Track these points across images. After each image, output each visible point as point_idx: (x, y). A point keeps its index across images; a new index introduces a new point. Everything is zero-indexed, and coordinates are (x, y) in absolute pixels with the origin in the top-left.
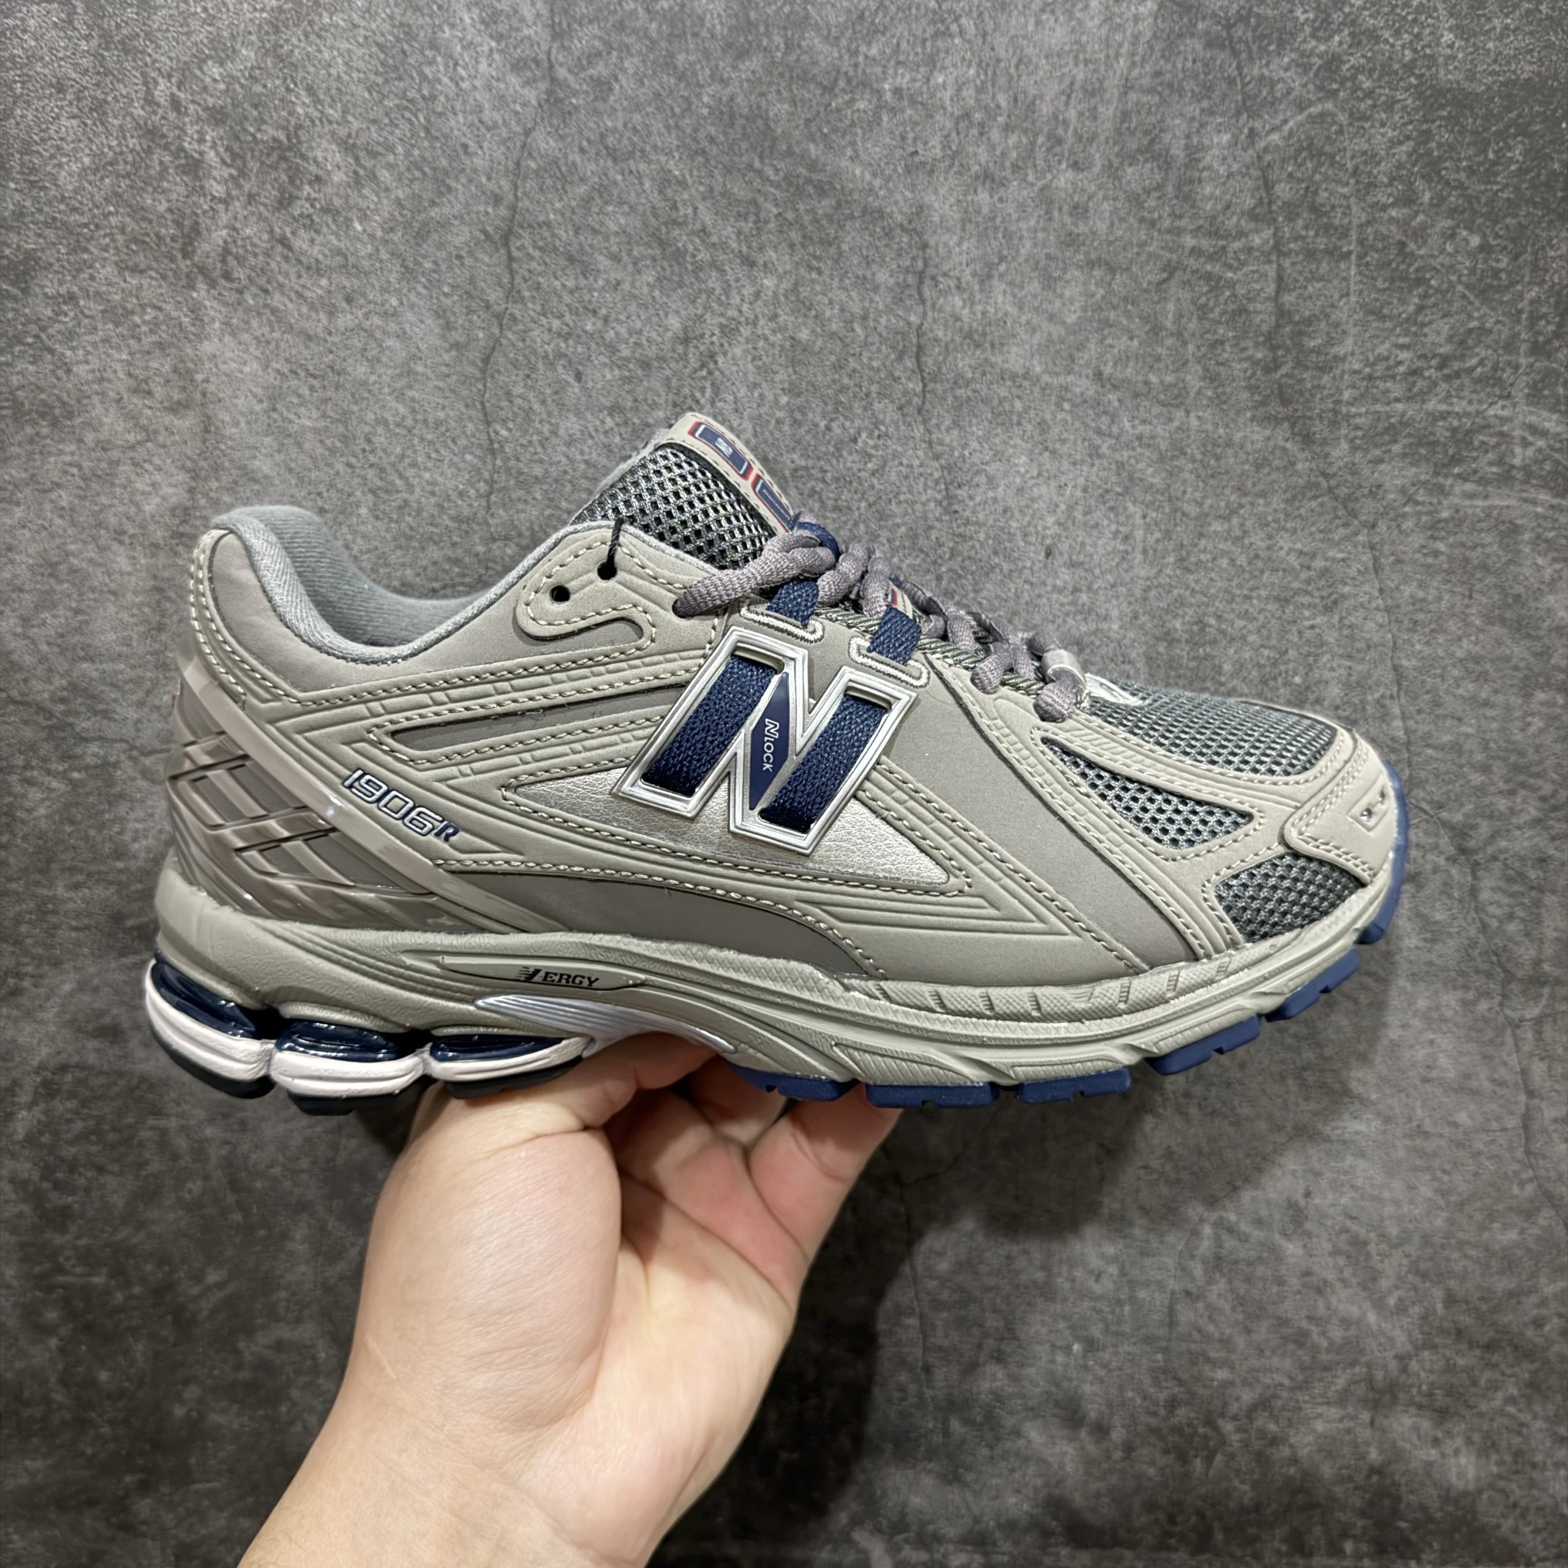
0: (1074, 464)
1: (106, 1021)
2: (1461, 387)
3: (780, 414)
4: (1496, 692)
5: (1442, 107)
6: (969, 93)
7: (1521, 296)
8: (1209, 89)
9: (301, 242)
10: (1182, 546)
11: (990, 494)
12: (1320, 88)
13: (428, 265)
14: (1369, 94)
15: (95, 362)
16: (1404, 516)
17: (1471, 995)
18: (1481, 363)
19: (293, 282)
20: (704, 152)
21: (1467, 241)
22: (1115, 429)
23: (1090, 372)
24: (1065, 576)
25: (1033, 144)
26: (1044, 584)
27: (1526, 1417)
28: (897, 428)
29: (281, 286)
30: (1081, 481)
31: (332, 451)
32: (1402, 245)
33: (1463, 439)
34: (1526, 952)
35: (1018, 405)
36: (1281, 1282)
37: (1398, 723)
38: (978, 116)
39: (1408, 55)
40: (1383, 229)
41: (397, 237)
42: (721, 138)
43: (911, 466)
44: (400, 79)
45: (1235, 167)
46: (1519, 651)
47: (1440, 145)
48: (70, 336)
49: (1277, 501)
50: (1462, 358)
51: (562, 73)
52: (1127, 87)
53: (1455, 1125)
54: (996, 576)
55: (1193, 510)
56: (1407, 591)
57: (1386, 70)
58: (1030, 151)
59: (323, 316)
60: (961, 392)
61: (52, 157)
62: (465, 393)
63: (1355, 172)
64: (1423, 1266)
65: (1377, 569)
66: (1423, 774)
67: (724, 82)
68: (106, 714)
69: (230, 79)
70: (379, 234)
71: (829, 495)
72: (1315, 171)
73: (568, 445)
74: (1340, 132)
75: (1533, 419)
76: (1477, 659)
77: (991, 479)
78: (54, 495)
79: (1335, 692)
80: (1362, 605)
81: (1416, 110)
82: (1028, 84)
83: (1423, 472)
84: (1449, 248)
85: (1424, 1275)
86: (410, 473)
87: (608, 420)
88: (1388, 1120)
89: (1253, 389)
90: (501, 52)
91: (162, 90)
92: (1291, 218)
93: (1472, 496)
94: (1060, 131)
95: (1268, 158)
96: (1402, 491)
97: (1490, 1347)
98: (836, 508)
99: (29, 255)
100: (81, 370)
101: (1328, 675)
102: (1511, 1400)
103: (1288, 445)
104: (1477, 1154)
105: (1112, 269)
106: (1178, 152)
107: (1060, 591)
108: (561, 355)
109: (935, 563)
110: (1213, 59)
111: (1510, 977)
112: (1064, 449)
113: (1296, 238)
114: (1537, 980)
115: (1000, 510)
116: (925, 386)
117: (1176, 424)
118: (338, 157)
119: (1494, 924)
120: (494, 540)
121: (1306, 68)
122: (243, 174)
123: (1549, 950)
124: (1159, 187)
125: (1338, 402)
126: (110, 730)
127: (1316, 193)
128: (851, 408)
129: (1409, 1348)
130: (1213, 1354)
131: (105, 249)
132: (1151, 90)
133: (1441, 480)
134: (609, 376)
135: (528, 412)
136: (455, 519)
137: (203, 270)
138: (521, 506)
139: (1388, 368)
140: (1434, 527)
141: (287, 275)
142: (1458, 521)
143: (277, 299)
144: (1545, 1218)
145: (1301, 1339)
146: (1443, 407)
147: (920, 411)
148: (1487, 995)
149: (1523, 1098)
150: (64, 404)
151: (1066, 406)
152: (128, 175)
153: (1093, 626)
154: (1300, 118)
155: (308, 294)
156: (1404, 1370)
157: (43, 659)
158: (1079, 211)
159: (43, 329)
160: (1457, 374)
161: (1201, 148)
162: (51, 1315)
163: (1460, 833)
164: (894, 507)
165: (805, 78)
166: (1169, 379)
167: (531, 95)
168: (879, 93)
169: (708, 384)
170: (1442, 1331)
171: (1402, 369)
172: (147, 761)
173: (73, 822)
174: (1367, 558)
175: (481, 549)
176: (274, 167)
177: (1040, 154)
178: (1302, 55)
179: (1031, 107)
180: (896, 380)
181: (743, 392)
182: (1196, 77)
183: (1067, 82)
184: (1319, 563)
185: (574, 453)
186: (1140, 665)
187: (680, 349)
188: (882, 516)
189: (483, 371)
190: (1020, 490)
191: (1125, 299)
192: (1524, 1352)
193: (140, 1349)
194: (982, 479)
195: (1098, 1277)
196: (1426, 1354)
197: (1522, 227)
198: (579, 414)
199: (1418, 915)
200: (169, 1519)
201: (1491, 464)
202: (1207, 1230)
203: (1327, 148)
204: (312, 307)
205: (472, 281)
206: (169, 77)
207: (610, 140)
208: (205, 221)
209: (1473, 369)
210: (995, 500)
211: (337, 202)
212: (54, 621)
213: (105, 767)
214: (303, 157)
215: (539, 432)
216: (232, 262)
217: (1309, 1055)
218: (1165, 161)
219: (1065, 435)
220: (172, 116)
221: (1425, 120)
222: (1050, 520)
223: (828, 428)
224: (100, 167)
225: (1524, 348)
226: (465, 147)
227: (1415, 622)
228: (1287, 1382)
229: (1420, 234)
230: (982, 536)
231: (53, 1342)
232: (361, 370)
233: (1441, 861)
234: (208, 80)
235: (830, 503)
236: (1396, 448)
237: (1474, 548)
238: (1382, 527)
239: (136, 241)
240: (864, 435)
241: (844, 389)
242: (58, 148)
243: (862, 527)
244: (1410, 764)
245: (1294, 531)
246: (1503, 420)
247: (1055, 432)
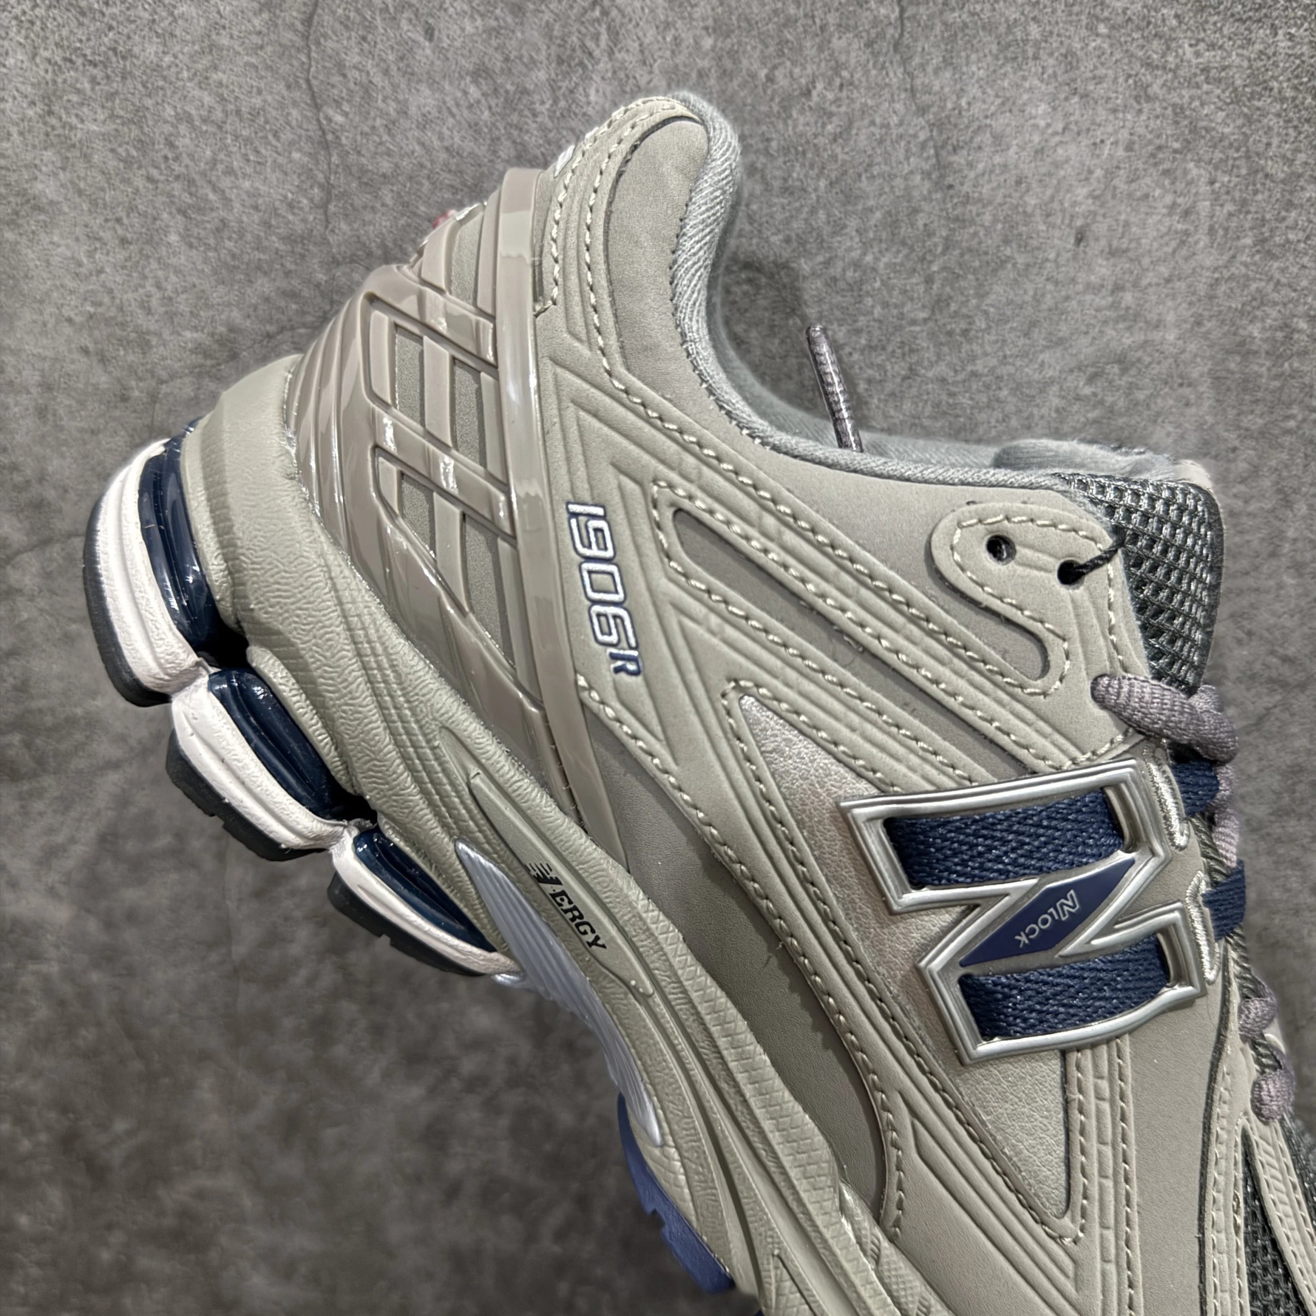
0: (1114, 111)
3: (705, 63)
10: (1263, 221)
11: (998, 159)
22: (1171, 59)
24: (1103, 270)
26: (1073, 281)
28: (866, 73)
30: (1124, 135)
31: (128, 162)
35: (1035, 31)
43: (887, 126)
54: (1008, 273)
55: (1279, 170)
62: (284, 69)
71: (775, 173)
73: (422, 127)
77: (998, 139)
86: (226, 182)
87: (472, 89)
98: (786, 190)
107: (1096, 289)
109: (923, 259)
112: (1100, 91)
115: (1012, 181)
116: (902, 11)
117: (1258, 47)
120: (338, 264)
128: (801, 48)
134: (469, 29)
135: (367, 89)
136: (285, 239)
138: (368, 216)
147: (896, 46)
151: (1102, 29)
153: (1140, 337)
164: (864, 183)
169: (603, 29)
175: (321, 277)
181: (650, 35)
185: (430, 137)
186: (1204, 387)
188: (849, 198)
189: (306, 37)
190: (1039, 152)
194: (986, 138)
198: (433, 84)
210: (1005, 167)
215: (383, 114)
219: (1102, 71)
222: (1082, 192)
223: (770, 79)
230: (987, 218)
232: (151, 50)
235: (777, 184)
240: (820, 86)
241: (790, 22)
243: (822, 215)
247: (1087, 67)
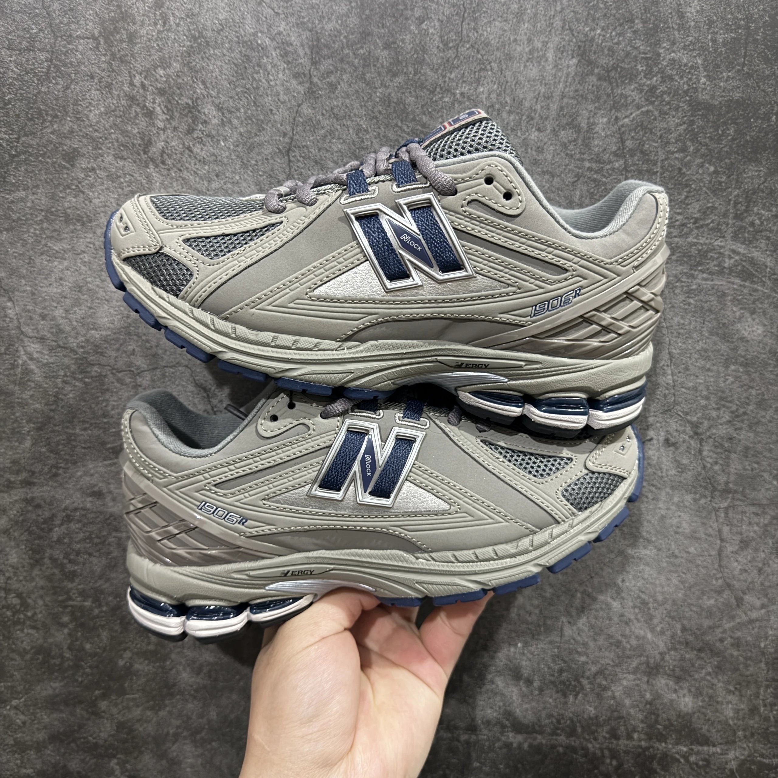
1: (96, 489)
2: (703, 232)
4: (714, 365)
5: (700, 110)
6: (493, 96)
7: (731, 193)
8: (598, 98)
9: (197, 149)
12: (647, 100)
13: (253, 162)
14: (668, 103)
15: (102, 199)
16: (676, 287)
17: (698, 496)
18: (712, 222)
19: (192, 167)
20: (376, 118)
21: (708, 169)
25: (521, 119)
27: (715, 681)
29: (187, 168)
32: (680, 169)
33: (703, 254)
34: (722, 479)
36: (610, 619)
37: (670, 377)
38: (497, 106)
39: (686, 87)
40: (672, 162)
41: (239, 149)
42: (384, 112)
44: (243, 79)
45: (609, 133)
46: (724, 347)
47: (698, 127)
48: (92, 186)
50: (705, 219)
51: (315, 80)
52: (563, 96)
53: (688, 553)
56: (676, 320)
57: (676, 93)
58: (519, 123)
59: (205, 183)
61: (87, 107)
63: (661, 137)
64: (673, 614)
66: (680, 400)
67: (387, 87)
68: (102, 354)
69: (168, 76)
70: (232, 147)
72: (643, 136)
74: (655, 119)
75: (734, 247)
76: (706, 351)
78: (81, 256)
81: (688, 111)
82: (520, 93)
83: (685, 268)
84: (700, 171)
85: (673, 618)
88: (659, 550)
90: (289, 69)
91: (137, 80)
92: (632, 156)
93: (706, 279)
94: (533, 114)
95: (623, 129)
96: (676, 276)
97: (700, 650)
99: (75, 150)
100: (96, 201)
102: (709, 674)
104: (697, 566)
105: (553, 176)
106: (584, 125)
110: (601, 85)
111: (715, 489)
113: (634, 165)
114: (727, 491)
118: (214, 113)
119: (709, 466)
121: (641, 91)
122: (172, 118)
123: (732, 478)
124: (575, 140)
126: (104, 361)
127: (643, 145)
129: (665, 649)
130: (579, 650)
131: (109, 148)
132: (573, 98)
133: (693, 272)
137: (152, 159)
139: (672, 223)
140: (689, 293)
141: (190, 164)
142: (700, 290)
143: (185, 174)
144: (726, 594)
145: (618, 644)
146: (695, 240)
148: (705, 497)
149: (719, 542)
150: (88, 216)
152: (121, 116)
154: (638, 112)
155: (199, 172)
156: (663, 659)
157: (74, 328)
158: (540, 150)
159: (80, 183)
160: (702, 226)
161: (594, 124)
162: (66, 619)
163: (695, 426)
165: (422, 87)
167: (301, 89)
168: (454, 95)
170: (680, 643)
171: (677, 223)
172: (120, 375)
173: (85, 401)
176: (186, 116)
177: (524, 124)
178: (640, 85)
179: (521, 103)
182: (593, 93)
183: (537, 93)
191: (558, 189)
192: (715, 653)
193: (105, 635)
195: (530, 614)
196: (672, 653)
197: (732, 164)
199: (676, 461)
200: (114, 710)
201: (715, 266)
202: (579, 595)
203: (649, 126)
204: (201, 178)
205: (272, 170)
206: (141, 74)
207: (336, 111)
208: (154, 138)
209: (708, 224)
211: (214, 132)
212: (79, 312)
213: (101, 377)
214: (199, 112)
216: (165, 156)
218: (578, 129)
220: (141, 91)
221: (692, 115)
224: (108, 112)
225: (731, 216)
226: (271, 110)
227: (679, 334)
228: (611, 663)
229: (688, 165)
231: (66, 631)
233: (687, 438)
234: (158, 76)
236: (674, 258)
237: (706, 302)
238: (666, 292)
239: (123, 146)
242: (90, 103)
244: (674, 395)
246: (721, 247)
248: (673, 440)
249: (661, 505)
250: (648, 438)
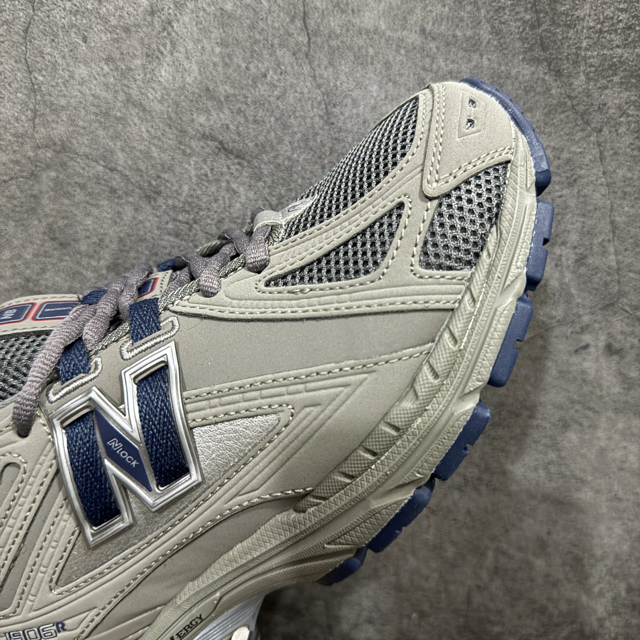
0: (409, 90)
3: (216, 60)
11: (355, 111)
16: (620, 124)
22: (434, 67)
23: (418, 29)
28: (293, 67)
35: (371, 51)
36: (532, 580)
37: (613, 257)
43: (302, 93)
49: (539, 115)
56: (620, 173)
60: (333, 43)
62: (14, 53)
64: (615, 571)
65: (602, 158)
66: (627, 289)
71: (250, 113)
73: (81, 84)
77: (354, 101)
79: (574, 237)
80: (592, 182)
83: (633, 95)
85: (615, 577)
87: (105, 67)
88: (597, 492)
89: (523, 40)
96: (619, 107)
98: (255, 122)
101: (570, 227)
103: (546, 78)
108: (73, 26)
109: (320, 157)
112: (402, 80)
115: (361, 122)
116: (309, 39)
117: (474, 63)
120: (40, 148)
125: (579, 48)
128: (262, 54)
129: (604, 614)
130: (492, 618)
134: (104, 39)
135: (55, 65)
136: (13, 135)
138: (54, 126)
139: (613, 25)
145: (543, 610)
147: (307, 55)
151: (403, 52)
156: (602, 626)
164: (292, 120)
166: (469, 33)
169: (168, 42)
170: (624, 605)
171: (621, 25)
174: (596, 151)
175: (31, 154)
180: (290, 35)
181: (190, 46)
184: (565, 155)
185: (85, 89)
187: (149, 18)
188: (285, 127)
189: (24, 38)
190: (374, 108)
194: (349, 101)
195: (427, 579)
196: (614, 618)
198: (86, 64)
199: (621, 374)
202: (490, 554)
210: (358, 115)
215: (62, 77)
217: (552, 456)
219: (402, 71)
223: (247, 68)
227: (625, 193)
228: (534, 633)
230: (350, 139)
235: (251, 118)
236: (616, 79)
238: (606, 130)
240: (271, 72)
241: (256, 42)
243: (272, 134)
244: (619, 282)
245: (550, 134)
247: (396, 68)
248: (617, 346)
249: (600, 434)
250: (583, 344)
